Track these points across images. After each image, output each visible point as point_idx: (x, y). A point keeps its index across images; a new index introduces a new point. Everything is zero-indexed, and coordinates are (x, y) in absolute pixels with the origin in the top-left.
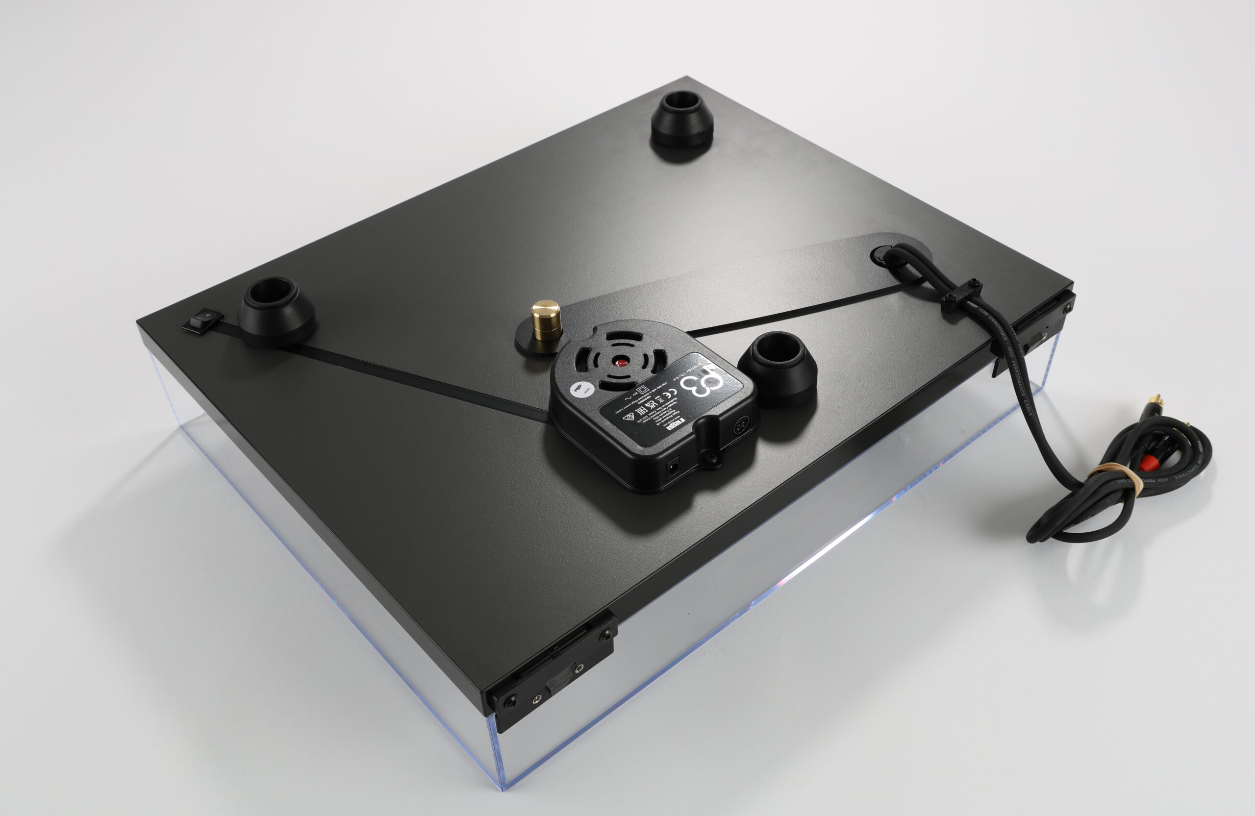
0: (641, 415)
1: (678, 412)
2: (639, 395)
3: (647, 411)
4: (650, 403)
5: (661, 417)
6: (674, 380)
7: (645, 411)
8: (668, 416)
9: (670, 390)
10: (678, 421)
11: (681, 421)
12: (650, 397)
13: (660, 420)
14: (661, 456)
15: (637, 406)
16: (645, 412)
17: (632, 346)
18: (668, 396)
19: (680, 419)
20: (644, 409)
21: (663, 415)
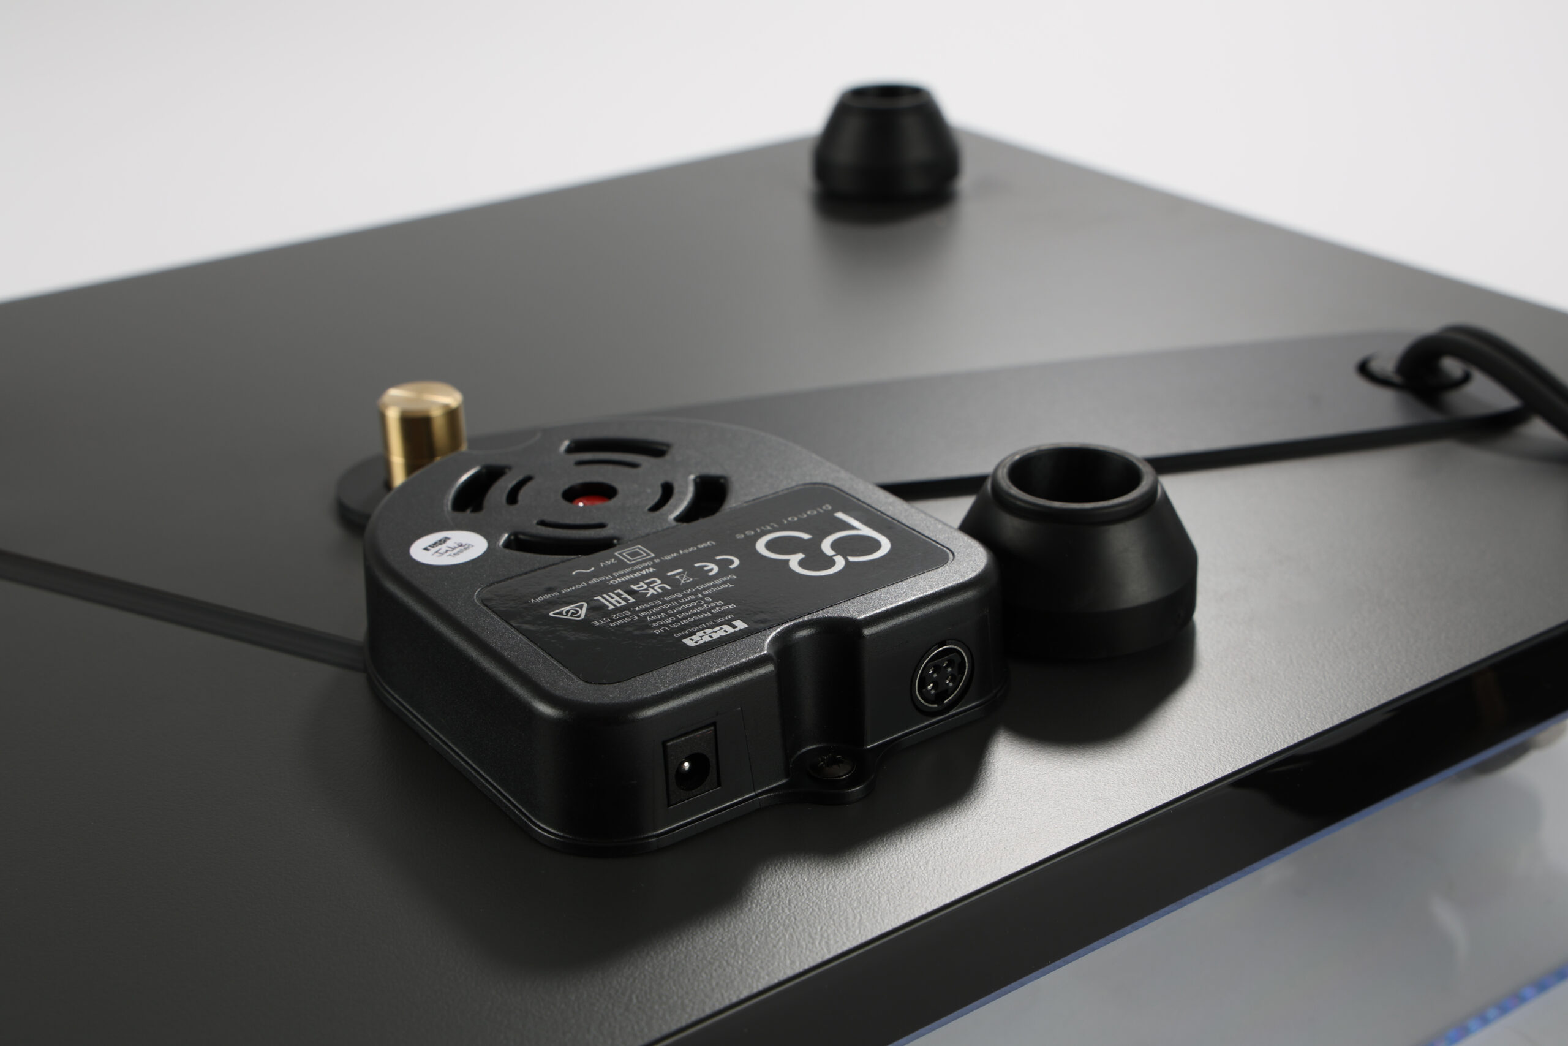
0: (611, 607)
1: (733, 606)
2: (621, 565)
3: (632, 600)
4: (648, 584)
5: (674, 615)
6: (740, 536)
7: (625, 600)
8: (696, 614)
9: (718, 558)
10: (726, 627)
11: (734, 627)
12: (651, 570)
13: (669, 621)
14: (650, 712)
15: (606, 588)
16: (623, 603)
17: (634, 465)
18: (711, 570)
19: (735, 623)
20: (625, 595)
21: (680, 612)
